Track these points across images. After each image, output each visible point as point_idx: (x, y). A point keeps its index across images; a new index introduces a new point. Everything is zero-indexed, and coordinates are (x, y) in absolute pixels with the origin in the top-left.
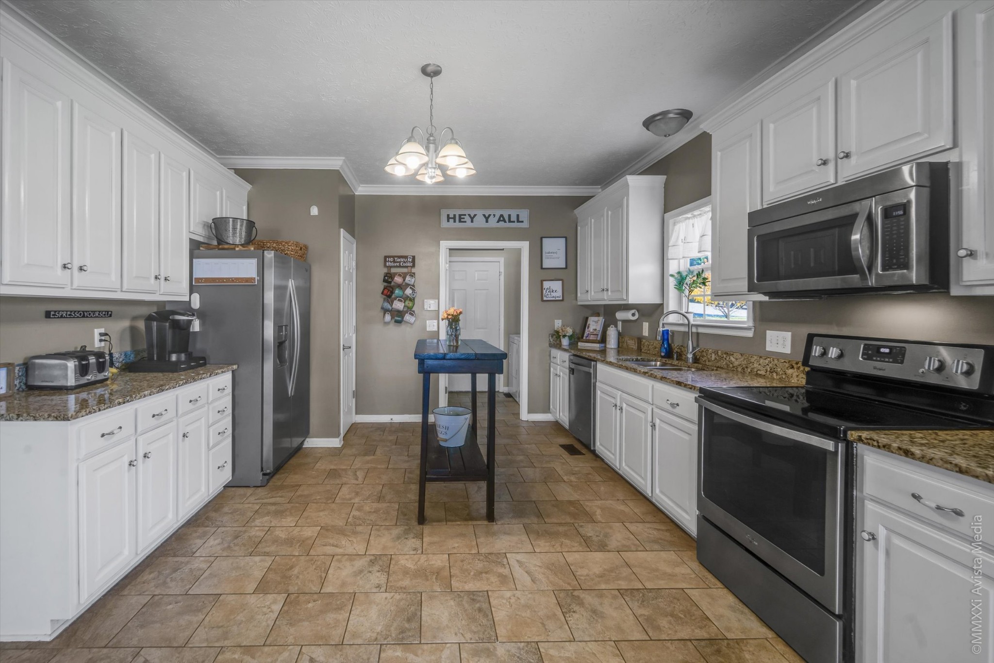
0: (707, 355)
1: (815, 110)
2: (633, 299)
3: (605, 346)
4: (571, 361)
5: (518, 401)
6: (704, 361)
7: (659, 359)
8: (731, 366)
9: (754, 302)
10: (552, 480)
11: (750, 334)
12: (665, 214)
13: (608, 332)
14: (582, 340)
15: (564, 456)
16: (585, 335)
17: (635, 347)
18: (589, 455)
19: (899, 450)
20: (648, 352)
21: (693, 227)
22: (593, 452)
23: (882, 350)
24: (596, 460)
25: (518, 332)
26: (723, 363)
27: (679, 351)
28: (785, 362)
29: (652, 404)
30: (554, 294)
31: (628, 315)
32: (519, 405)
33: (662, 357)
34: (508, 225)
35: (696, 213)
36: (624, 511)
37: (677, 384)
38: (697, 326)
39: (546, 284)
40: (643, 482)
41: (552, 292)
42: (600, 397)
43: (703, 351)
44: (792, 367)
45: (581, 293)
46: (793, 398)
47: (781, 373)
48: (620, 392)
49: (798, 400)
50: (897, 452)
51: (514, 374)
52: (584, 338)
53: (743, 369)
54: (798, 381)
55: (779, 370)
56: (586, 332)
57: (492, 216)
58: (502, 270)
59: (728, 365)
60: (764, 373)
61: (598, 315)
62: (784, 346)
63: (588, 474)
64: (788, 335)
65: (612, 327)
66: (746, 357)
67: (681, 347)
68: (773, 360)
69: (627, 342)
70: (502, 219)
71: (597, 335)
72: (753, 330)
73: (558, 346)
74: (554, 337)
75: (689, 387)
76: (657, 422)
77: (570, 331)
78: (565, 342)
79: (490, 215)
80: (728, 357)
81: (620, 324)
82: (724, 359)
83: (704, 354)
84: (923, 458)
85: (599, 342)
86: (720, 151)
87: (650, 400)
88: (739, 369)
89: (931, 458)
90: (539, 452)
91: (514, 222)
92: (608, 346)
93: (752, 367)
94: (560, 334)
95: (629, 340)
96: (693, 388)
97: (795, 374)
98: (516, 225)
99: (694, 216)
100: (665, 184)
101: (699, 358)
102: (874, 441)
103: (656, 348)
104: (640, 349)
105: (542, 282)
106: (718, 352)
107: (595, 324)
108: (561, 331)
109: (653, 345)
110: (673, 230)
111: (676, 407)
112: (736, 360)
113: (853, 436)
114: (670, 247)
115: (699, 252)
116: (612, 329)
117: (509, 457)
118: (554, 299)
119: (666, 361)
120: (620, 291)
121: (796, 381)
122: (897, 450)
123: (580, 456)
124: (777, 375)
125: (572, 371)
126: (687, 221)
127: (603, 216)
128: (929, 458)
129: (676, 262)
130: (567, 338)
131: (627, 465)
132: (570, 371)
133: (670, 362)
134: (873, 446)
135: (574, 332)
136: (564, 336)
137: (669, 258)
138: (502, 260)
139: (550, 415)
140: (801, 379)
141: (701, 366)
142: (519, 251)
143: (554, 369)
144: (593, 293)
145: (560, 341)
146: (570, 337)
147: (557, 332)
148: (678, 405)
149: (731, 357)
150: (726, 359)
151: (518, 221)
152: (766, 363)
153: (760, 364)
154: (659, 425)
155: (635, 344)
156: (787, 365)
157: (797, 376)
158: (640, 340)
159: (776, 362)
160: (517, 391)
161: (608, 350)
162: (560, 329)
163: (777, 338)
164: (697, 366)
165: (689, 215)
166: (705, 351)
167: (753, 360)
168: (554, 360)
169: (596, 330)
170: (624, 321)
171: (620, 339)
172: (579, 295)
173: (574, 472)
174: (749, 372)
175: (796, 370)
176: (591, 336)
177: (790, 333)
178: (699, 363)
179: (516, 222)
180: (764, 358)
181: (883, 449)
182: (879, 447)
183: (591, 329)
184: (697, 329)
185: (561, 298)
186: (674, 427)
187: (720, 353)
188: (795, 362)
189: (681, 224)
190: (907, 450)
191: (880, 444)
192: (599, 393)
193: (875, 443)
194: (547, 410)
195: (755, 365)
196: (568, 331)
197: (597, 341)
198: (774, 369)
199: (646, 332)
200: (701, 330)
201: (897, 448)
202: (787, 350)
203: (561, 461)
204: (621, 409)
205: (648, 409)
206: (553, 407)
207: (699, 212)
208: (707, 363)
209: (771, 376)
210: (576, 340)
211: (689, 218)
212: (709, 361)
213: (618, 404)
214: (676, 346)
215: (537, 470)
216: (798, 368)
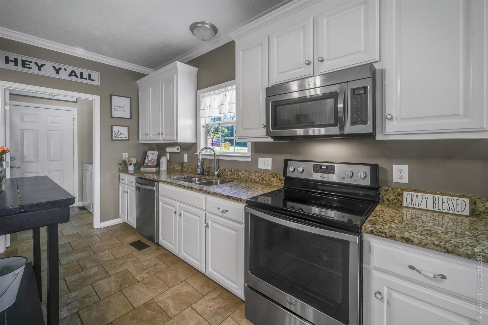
0: (225, 172)
1: (302, 32)
2: (181, 140)
3: (159, 169)
4: (137, 182)
5: (91, 212)
6: (223, 176)
7: (197, 176)
8: (239, 177)
9: (252, 142)
10: (127, 285)
11: (249, 160)
12: (198, 91)
13: (161, 160)
14: (143, 166)
15: (134, 254)
16: (145, 163)
17: (179, 169)
18: (153, 246)
19: (402, 239)
20: (188, 171)
21: (214, 99)
22: (158, 244)
23: (323, 167)
24: (158, 249)
25: (91, 162)
26: (235, 176)
27: (208, 170)
28: (269, 174)
29: (205, 211)
30: (121, 136)
31: (175, 150)
32: (93, 215)
33: (198, 174)
34: (79, 80)
35: (216, 92)
36: (188, 292)
37: (226, 197)
38: (219, 156)
39: (115, 129)
40: (199, 264)
41: (120, 134)
42: (162, 206)
43: (222, 170)
44: (274, 177)
45: (142, 136)
46: (274, 193)
47: (267, 180)
48: (178, 203)
49: (277, 194)
50: (400, 240)
51: (88, 192)
52: (145, 164)
53: (246, 179)
54: (277, 184)
55: (266, 179)
56: (146, 161)
57: (62, 70)
58: (76, 117)
59: (237, 177)
60: (258, 181)
61: (154, 150)
62: (268, 166)
63: (156, 265)
64: (270, 160)
65: (164, 157)
66: (248, 172)
67: (209, 168)
68: (263, 174)
69: (174, 166)
70: (73, 74)
71: (154, 162)
72: (251, 157)
73: (126, 171)
74: (122, 165)
75: (236, 199)
76: (210, 223)
77: (134, 161)
78: (131, 168)
79: (60, 69)
80: (238, 173)
81: (168, 155)
82: (235, 174)
83: (223, 171)
84: (420, 244)
85: (155, 167)
86: (241, 52)
87: (204, 208)
88: (244, 179)
89: (426, 244)
90: (112, 257)
91: (86, 79)
92: (161, 169)
93: (251, 178)
94: (127, 163)
95: (175, 164)
96: (240, 200)
97: (275, 181)
98: (87, 81)
99: (215, 94)
100: (197, 73)
101: (220, 174)
102: (383, 233)
103: (193, 169)
104: (182, 170)
105: (112, 127)
106: (232, 170)
107: (152, 155)
108: (128, 161)
109: (191, 167)
110: (202, 100)
111: (225, 213)
112: (242, 174)
113: (367, 230)
114: (201, 110)
115: (220, 113)
116: (163, 158)
117: (83, 273)
118: (122, 139)
119: (201, 177)
120: (172, 134)
121: (276, 184)
122: (400, 239)
123: (147, 249)
124: (265, 182)
125: (138, 189)
126: (211, 96)
127: (158, 86)
128: (424, 244)
129: (204, 118)
130: (132, 166)
131: (184, 252)
132: (136, 190)
133: (204, 177)
134: (382, 236)
135: (137, 161)
136: (130, 164)
137: (201, 116)
138: (76, 110)
139: (119, 219)
140: (278, 183)
141: (222, 178)
142: (91, 103)
143: (122, 187)
144: (151, 136)
145: (127, 167)
146: (135, 165)
147: (125, 162)
148: (227, 211)
149: (239, 173)
150: (236, 174)
151: (90, 79)
152: (259, 175)
153: (256, 176)
154: (211, 225)
155: (179, 167)
156: (271, 176)
157: (276, 181)
158: (182, 164)
159: (265, 174)
160: (90, 204)
161: (161, 171)
162: (127, 159)
163: (265, 162)
164: (220, 179)
165: (212, 93)
166: (224, 170)
167: (252, 174)
168: (123, 182)
169: (153, 159)
170: (170, 153)
171: (169, 164)
172: (140, 137)
173: (145, 267)
174: (250, 181)
175: (275, 178)
176: (150, 163)
177: (271, 159)
178: (220, 177)
179: (88, 79)
180: (258, 172)
181: (389, 238)
182: (386, 237)
183: (150, 158)
184: (218, 157)
185: (127, 139)
186: (223, 225)
187: (233, 170)
188: (275, 174)
189: (207, 98)
190: (408, 239)
191: (387, 235)
192: (161, 203)
193: (384, 235)
194: (117, 215)
195: (253, 177)
196: (133, 160)
197: (154, 166)
198: (264, 178)
199: (185, 159)
200: (220, 158)
201: (400, 238)
202: (270, 168)
203: (132, 259)
204: (180, 215)
205: (202, 214)
206: (123, 214)
207: (218, 92)
208: (225, 176)
209: (262, 182)
210: (139, 166)
211: (212, 95)
212: (226, 175)
213: (177, 211)
214: (206, 167)
215: (112, 278)
216: (277, 177)
